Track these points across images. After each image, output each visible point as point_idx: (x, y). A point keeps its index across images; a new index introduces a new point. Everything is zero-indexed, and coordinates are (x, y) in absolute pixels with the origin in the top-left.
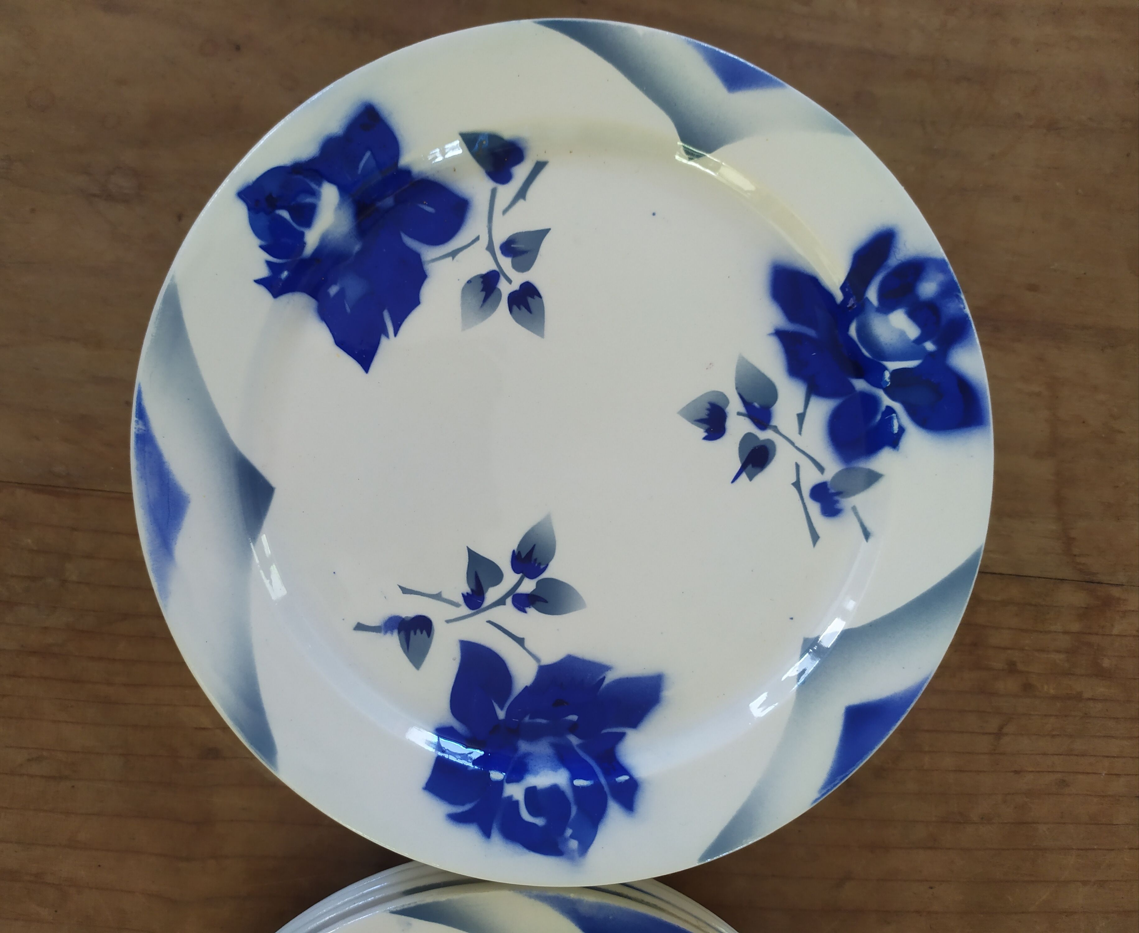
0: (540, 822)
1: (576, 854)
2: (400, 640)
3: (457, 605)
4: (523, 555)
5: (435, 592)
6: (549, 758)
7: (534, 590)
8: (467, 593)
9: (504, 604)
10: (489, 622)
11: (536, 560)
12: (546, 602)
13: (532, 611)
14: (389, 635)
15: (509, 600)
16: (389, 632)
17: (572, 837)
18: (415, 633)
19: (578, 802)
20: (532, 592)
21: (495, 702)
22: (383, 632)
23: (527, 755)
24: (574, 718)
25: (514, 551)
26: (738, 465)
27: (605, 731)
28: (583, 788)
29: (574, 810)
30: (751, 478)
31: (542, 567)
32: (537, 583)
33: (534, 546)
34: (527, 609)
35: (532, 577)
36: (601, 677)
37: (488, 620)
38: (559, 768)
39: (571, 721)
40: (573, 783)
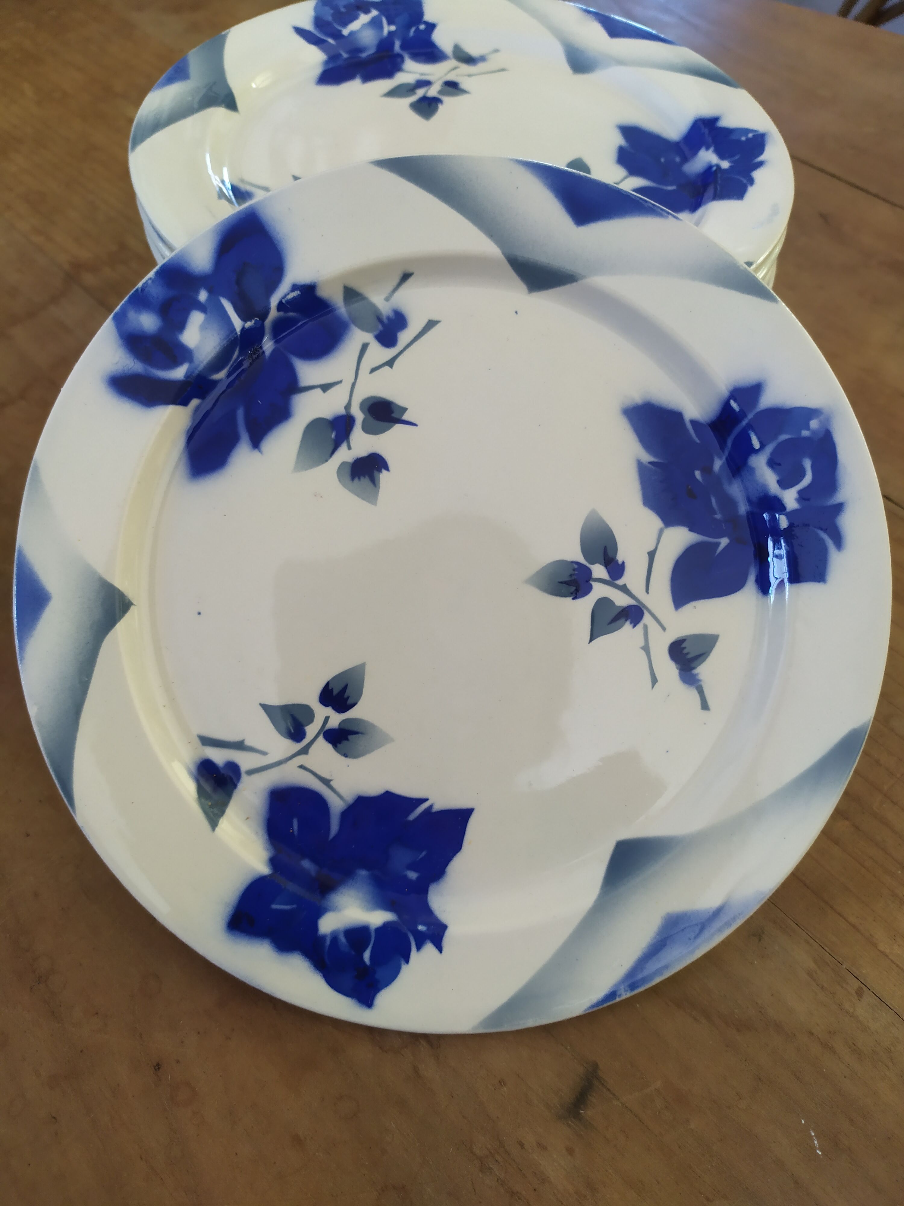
0: (807, 464)
1: (822, 417)
2: (700, 664)
3: (646, 628)
4: (572, 589)
5: (643, 654)
6: (744, 481)
7: (600, 564)
8: (631, 623)
9: (625, 585)
10: (647, 591)
11: (572, 575)
12: (605, 547)
13: (620, 558)
14: (701, 677)
15: (620, 582)
16: (697, 678)
17: (808, 428)
18: (688, 653)
19: (775, 437)
21: (716, 553)
22: (699, 683)
23: (749, 501)
24: (698, 474)
25: (573, 599)
26: (398, 427)
27: (697, 440)
28: (760, 438)
29: (784, 437)
30: (404, 410)
31: (576, 566)
32: (592, 563)
33: (559, 583)
34: (620, 562)
35: (589, 572)
36: (650, 466)
37: (646, 593)
38: (750, 466)
39: (702, 475)
40: (760, 448)
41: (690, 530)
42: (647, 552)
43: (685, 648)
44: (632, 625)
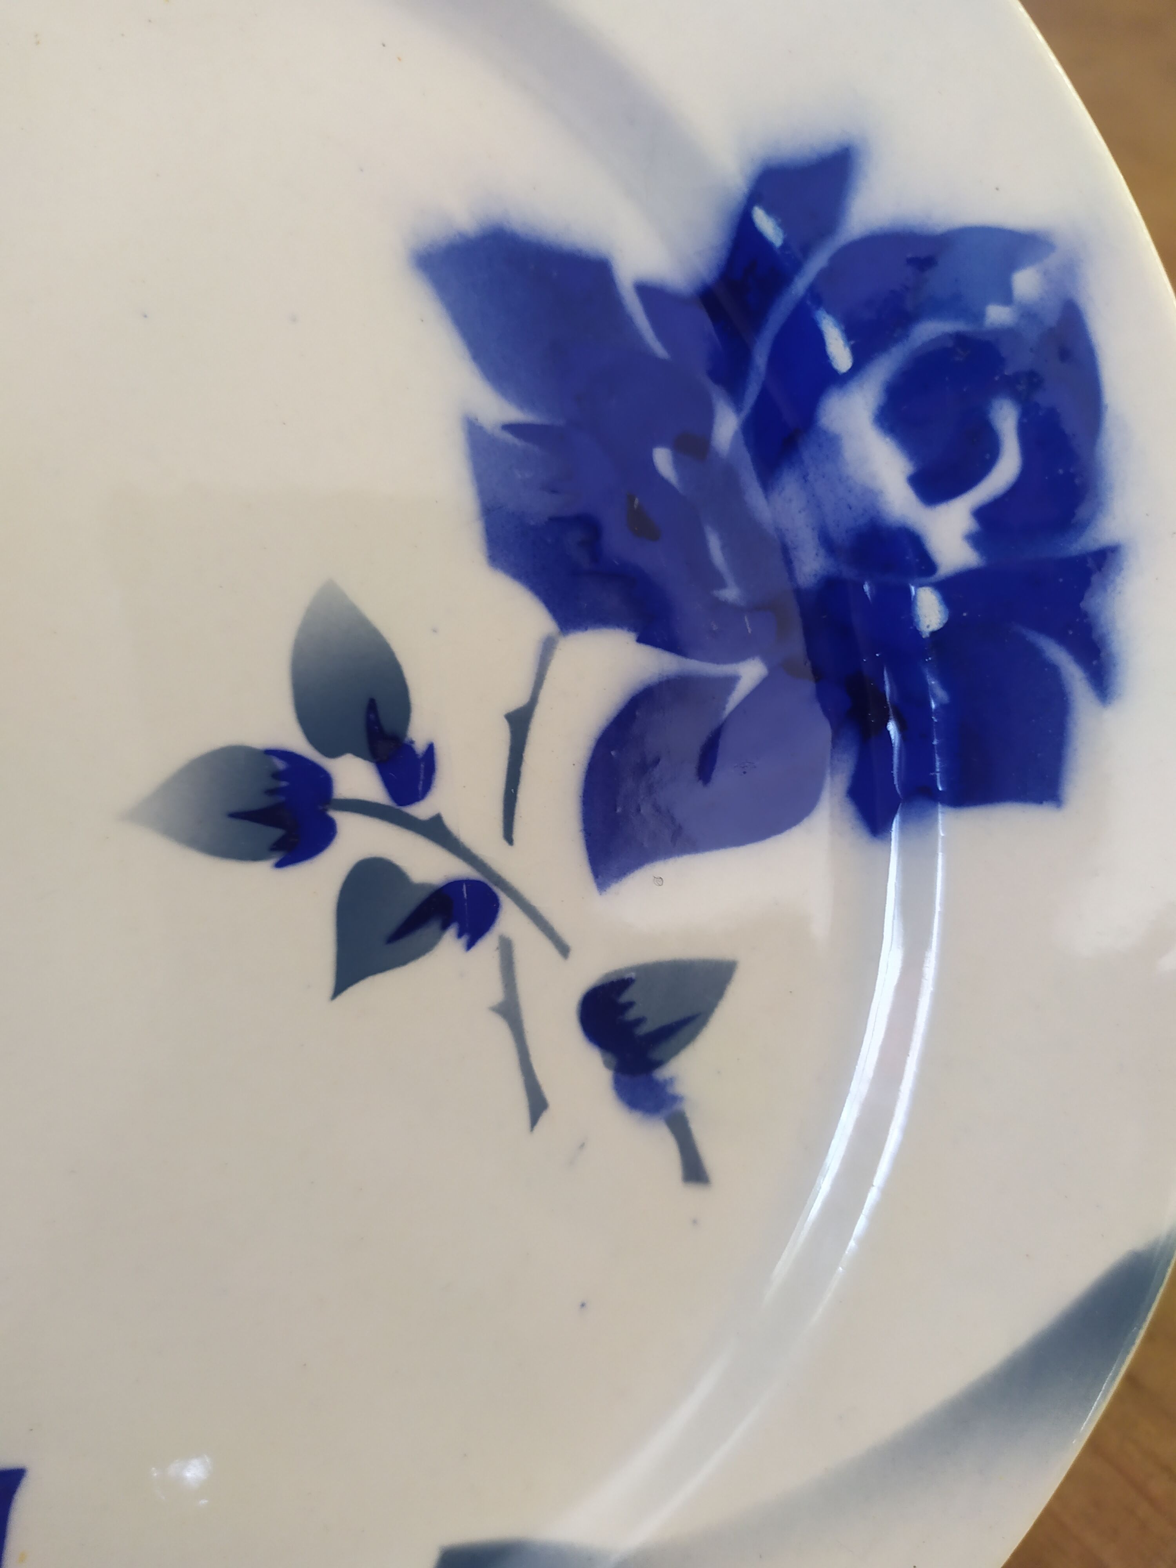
1: (1052, 261)
2: (676, 1052)
3: (506, 949)
4: (276, 833)
5: (501, 1029)
6: (811, 477)
7: (358, 754)
8: (460, 935)
9: (437, 820)
10: (508, 835)
11: (271, 792)
12: (372, 706)
13: (419, 734)
14: (681, 1087)
15: (421, 810)
16: (670, 1090)
17: (1006, 296)
18: (640, 1021)
20: (364, 758)
21: (724, 709)
22: (677, 1107)
23: (827, 542)
24: (663, 459)
25: (280, 865)
27: (659, 349)
28: (851, 333)
29: (927, 331)
31: (280, 765)
32: (333, 753)
33: (234, 815)
34: (420, 746)
35: (324, 780)
36: (508, 437)
37: (504, 843)
38: (825, 433)
39: (677, 463)
40: (850, 370)
41: (642, 639)
42: (505, 713)
43: (631, 1004)
44: (464, 939)
